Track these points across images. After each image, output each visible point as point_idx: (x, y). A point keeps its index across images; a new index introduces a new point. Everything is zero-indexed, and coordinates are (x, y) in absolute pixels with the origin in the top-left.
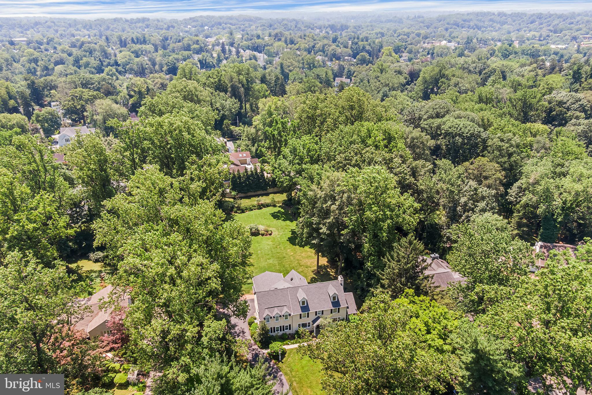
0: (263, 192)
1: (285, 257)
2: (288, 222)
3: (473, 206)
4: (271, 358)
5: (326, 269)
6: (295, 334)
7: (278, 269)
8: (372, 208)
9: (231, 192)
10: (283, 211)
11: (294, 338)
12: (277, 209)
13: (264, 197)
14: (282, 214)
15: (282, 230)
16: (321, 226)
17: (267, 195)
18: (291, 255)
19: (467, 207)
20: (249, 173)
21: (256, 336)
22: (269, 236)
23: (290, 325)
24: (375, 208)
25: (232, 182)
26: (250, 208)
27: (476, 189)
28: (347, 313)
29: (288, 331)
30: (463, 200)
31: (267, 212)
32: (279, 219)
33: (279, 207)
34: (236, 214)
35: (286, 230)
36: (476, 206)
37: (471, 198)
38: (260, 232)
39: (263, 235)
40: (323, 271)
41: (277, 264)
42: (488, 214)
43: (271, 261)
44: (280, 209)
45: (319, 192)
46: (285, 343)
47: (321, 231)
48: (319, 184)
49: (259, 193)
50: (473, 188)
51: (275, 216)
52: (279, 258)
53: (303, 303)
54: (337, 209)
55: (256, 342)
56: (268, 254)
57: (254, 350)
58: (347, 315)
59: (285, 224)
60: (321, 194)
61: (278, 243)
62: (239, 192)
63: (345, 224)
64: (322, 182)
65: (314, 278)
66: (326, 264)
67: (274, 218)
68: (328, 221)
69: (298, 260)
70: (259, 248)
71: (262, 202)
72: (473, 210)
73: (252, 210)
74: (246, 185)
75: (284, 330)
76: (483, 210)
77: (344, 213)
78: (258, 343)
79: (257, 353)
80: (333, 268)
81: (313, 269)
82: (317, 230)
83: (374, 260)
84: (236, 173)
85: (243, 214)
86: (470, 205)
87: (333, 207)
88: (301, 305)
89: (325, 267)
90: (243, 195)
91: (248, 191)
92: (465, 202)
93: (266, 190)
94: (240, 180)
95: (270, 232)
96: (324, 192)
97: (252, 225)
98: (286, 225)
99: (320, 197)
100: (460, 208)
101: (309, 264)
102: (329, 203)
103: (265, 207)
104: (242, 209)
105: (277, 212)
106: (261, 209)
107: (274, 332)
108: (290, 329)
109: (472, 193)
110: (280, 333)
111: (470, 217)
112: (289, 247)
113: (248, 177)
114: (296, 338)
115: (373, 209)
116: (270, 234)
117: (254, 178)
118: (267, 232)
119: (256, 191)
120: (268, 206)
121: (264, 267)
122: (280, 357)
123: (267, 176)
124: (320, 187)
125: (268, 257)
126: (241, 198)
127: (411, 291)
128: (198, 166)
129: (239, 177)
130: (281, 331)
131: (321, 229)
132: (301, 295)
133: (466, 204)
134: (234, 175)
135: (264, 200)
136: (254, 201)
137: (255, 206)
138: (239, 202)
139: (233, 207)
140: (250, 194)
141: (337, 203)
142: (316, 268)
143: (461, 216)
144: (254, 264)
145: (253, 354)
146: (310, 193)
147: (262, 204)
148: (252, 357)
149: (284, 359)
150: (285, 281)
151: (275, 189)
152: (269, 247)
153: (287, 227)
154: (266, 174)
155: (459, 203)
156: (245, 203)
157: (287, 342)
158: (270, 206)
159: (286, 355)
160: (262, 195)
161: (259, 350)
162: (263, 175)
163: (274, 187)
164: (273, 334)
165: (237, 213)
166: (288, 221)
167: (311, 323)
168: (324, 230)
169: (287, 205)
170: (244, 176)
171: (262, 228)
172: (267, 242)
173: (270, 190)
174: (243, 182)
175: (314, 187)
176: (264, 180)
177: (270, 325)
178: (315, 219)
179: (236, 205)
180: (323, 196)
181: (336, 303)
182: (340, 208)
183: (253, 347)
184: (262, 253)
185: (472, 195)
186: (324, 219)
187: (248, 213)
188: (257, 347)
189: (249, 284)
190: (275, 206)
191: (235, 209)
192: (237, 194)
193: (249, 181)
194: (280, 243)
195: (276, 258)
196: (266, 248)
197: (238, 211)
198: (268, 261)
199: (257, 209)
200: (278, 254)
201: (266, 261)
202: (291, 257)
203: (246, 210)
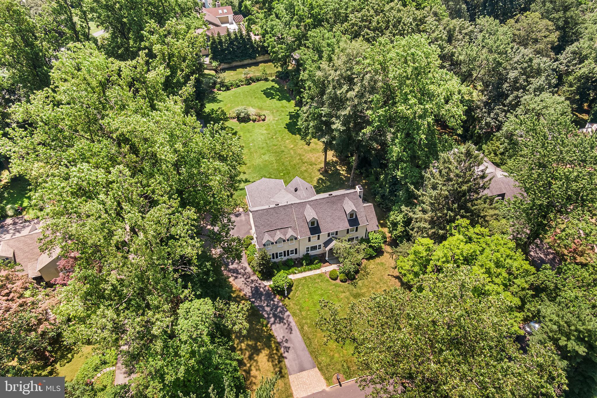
0: (251, 61)
1: (283, 151)
3: (525, 84)
4: (274, 293)
5: (335, 167)
6: (302, 259)
7: (276, 168)
8: (409, 100)
9: (211, 63)
10: (278, 87)
11: (302, 265)
12: (270, 84)
13: (253, 68)
14: (276, 92)
15: (278, 113)
16: (334, 119)
17: (256, 64)
18: (291, 149)
19: (518, 85)
20: (233, 36)
21: (254, 263)
22: (262, 122)
23: (296, 250)
24: (413, 101)
25: (211, 49)
26: (237, 84)
27: (531, 60)
28: (367, 230)
29: (293, 256)
30: (512, 75)
31: (257, 88)
32: (273, 98)
33: (273, 81)
34: (220, 92)
35: (283, 114)
36: (529, 83)
37: (524, 72)
38: (251, 117)
39: (254, 121)
40: (331, 170)
41: (274, 162)
42: (545, 95)
43: (266, 157)
44: (273, 84)
45: (332, 72)
46: (290, 271)
47: (334, 127)
48: (330, 60)
49: (246, 62)
50: (527, 58)
51: (268, 94)
52: (276, 152)
53: (313, 223)
54: (356, 96)
55: (254, 271)
56: (263, 148)
57: (252, 281)
58: (367, 233)
59: (281, 105)
60: (334, 75)
61: (273, 131)
62: (221, 61)
63: (368, 120)
64: (335, 58)
65: (320, 179)
66: (335, 159)
67: (268, 97)
68: (343, 113)
69: (300, 155)
70: (250, 140)
71: (251, 75)
72: (524, 88)
73: (239, 86)
74: (230, 53)
75: (288, 255)
76: (540, 90)
77: (366, 102)
78: (257, 273)
79: (257, 287)
80: (344, 165)
81: (318, 167)
82: (328, 124)
83: (405, 168)
84: (216, 36)
85: (228, 92)
86: (521, 81)
87: (351, 94)
88: (310, 226)
89: (334, 164)
90: (226, 66)
91: (233, 60)
92: (516, 78)
93: (255, 58)
94: (222, 46)
95: (263, 117)
96: (338, 72)
97: (240, 108)
98: (282, 107)
99: (333, 80)
100: (508, 85)
101: (313, 159)
102: (345, 87)
103: (255, 82)
104: (226, 86)
105: (270, 89)
106: (250, 84)
107: (277, 257)
108: (296, 253)
109: (526, 65)
110: (284, 258)
111: (520, 98)
112: (287, 137)
113: (231, 42)
114: (305, 264)
115: (410, 102)
116: (264, 120)
117: (239, 43)
118: (259, 116)
119: (243, 60)
120: (258, 80)
121: (259, 165)
122: (286, 292)
123: (255, 40)
124: (332, 64)
125: (263, 151)
126: (224, 70)
127: (465, 222)
128: (160, 36)
129: (221, 42)
130: (285, 256)
131: (334, 123)
132: (310, 214)
133: (516, 80)
134: (214, 39)
135: (253, 72)
136: (240, 74)
137: (242, 81)
138: (222, 75)
139: (215, 83)
140: (235, 64)
141: (357, 88)
142: (323, 165)
143: (507, 96)
144: (246, 162)
145: (252, 287)
146: (319, 74)
147: (251, 79)
148: (252, 292)
149: (291, 293)
150: (287, 190)
151: (266, 57)
152: (263, 137)
153: (283, 109)
154: (253, 37)
155: (507, 78)
156: (229, 77)
157: (293, 270)
158: (261, 80)
159: (293, 288)
160: (250, 65)
161: (259, 281)
162: (250, 39)
163: (264, 55)
164: (275, 260)
165: (220, 90)
166: (284, 101)
167: (322, 245)
168: (337, 125)
169: (281, 78)
170: (226, 40)
171: (252, 111)
172: (260, 131)
173: (260, 58)
174: (226, 50)
175: (324, 64)
176: (252, 46)
177: (271, 250)
178: (325, 110)
179: (219, 80)
180: (337, 78)
181: (353, 221)
182: (360, 95)
183: (252, 278)
184: (254, 146)
185: (526, 68)
186: (338, 109)
187: (233, 90)
188: (257, 278)
189: (241, 189)
190: (266, 80)
191: (218, 86)
192: (219, 65)
193: (232, 48)
194: (276, 132)
195: (273, 153)
196: (260, 139)
197: (222, 89)
198: (263, 157)
199: (245, 85)
200: (275, 148)
201: (261, 157)
202: (292, 151)
203: (231, 86)
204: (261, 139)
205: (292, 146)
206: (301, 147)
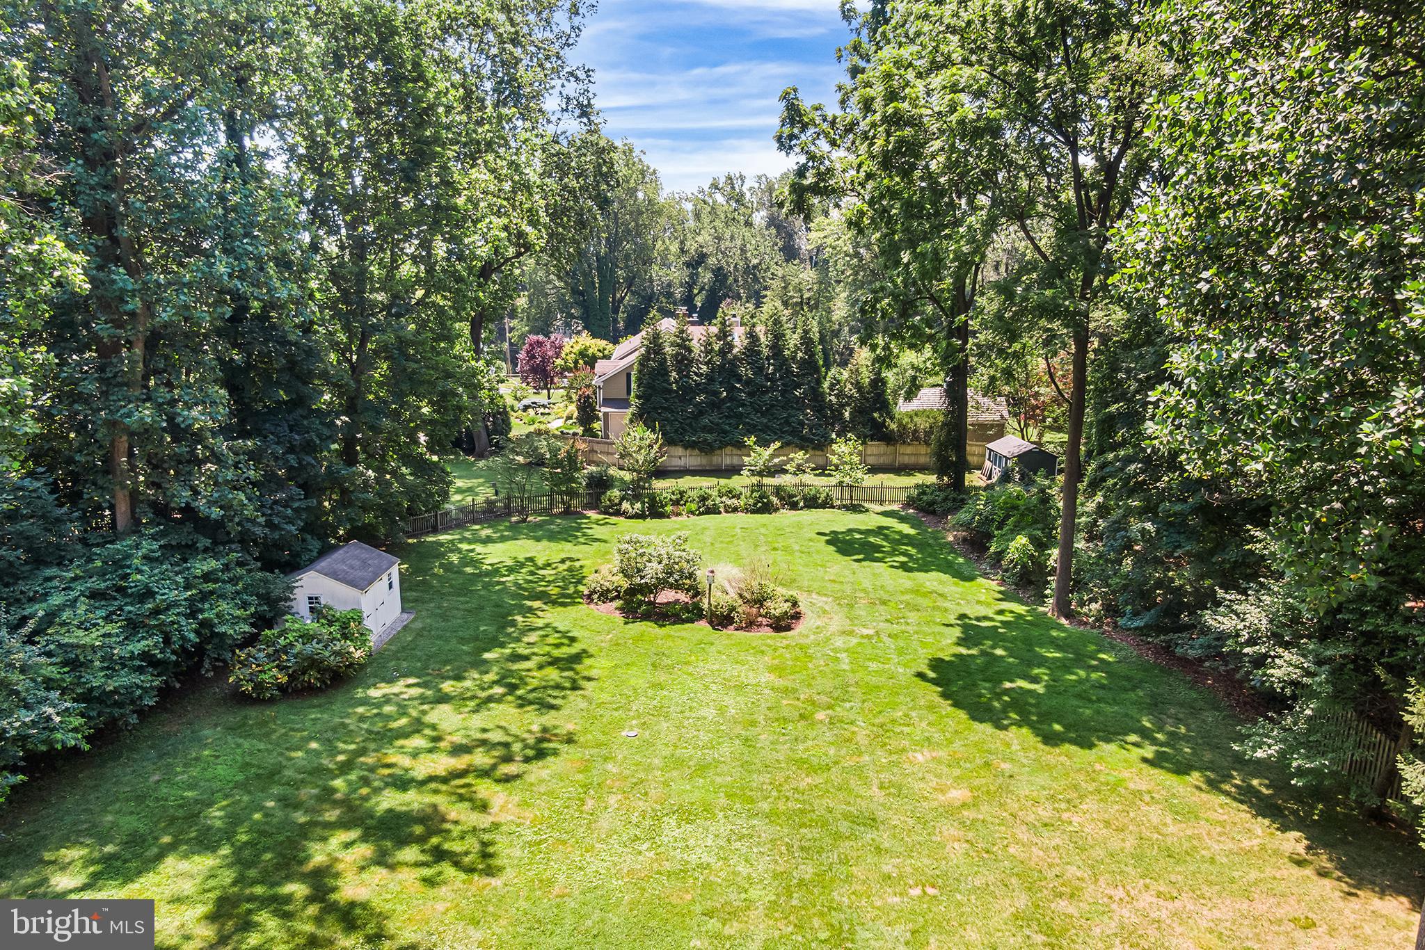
1: (872, 822)
2: (934, 580)
12: (868, 521)
14: (895, 544)
15: (882, 612)
18: (950, 811)
22: (765, 635)
31: (801, 525)
32: (870, 559)
33: (887, 513)
34: (609, 517)
39: (722, 620)
43: (701, 844)
51: (850, 545)
52: (800, 818)
56: (702, 769)
59: (912, 586)
61: (827, 685)
67: (844, 553)
70: (639, 704)
85: (652, 521)
95: (779, 607)
98: (915, 592)
103: (794, 506)
104: (652, 499)
105: (867, 533)
106: (767, 508)
112: (921, 728)
116: (781, 626)
118: (760, 602)
120: (812, 503)
125: (689, 791)
129: (683, 359)
137: (733, 494)
139: (603, 485)
147: (780, 493)
152: (734, 704)
153: (923, 601)
158: (827, 504)
165: (616, 511)
166: (937, 576)
176: (816, 395)
190: (854, 508)
193: (731, 389)
194: (845, 687)
195: (770, 816)
196: (710, 713)
197: (625, 505)
198: (671, 829)
199: (747, 511)
200: (805, 782)
201: (653, 833)
202: (949, 829)
203: (676, 503)
204: (721, 711)
205: (958, 794)
206: (1045, 813)
